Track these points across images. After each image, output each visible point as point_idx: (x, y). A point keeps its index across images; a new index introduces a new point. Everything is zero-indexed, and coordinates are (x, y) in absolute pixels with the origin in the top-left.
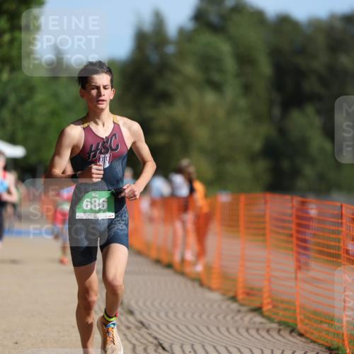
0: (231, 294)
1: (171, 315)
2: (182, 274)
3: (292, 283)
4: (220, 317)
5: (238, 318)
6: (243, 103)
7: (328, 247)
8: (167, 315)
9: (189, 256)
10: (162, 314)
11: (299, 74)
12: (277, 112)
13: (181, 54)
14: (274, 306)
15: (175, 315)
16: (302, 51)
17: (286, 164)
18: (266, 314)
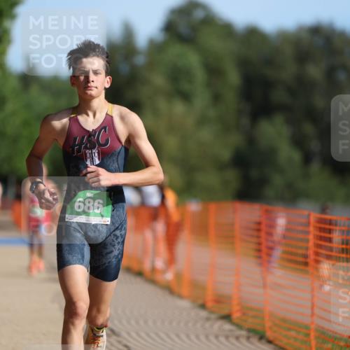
0: (200, 302)
1: (142, 322)
2: (153, 282)
3: (261, 291)
4: (190, 325)
5: (207, 325)
6: (212, 113)
7: (296, 254)
8: (137, 323)
9: (160, 264)
10: (133, 322)
11: (268, 85)
12: (245, 121)
13: (151, 65)
14: (244, 314)
15: (146, 322)
16: (270, 62)
17: (254, 173)
18: (236, 321)
